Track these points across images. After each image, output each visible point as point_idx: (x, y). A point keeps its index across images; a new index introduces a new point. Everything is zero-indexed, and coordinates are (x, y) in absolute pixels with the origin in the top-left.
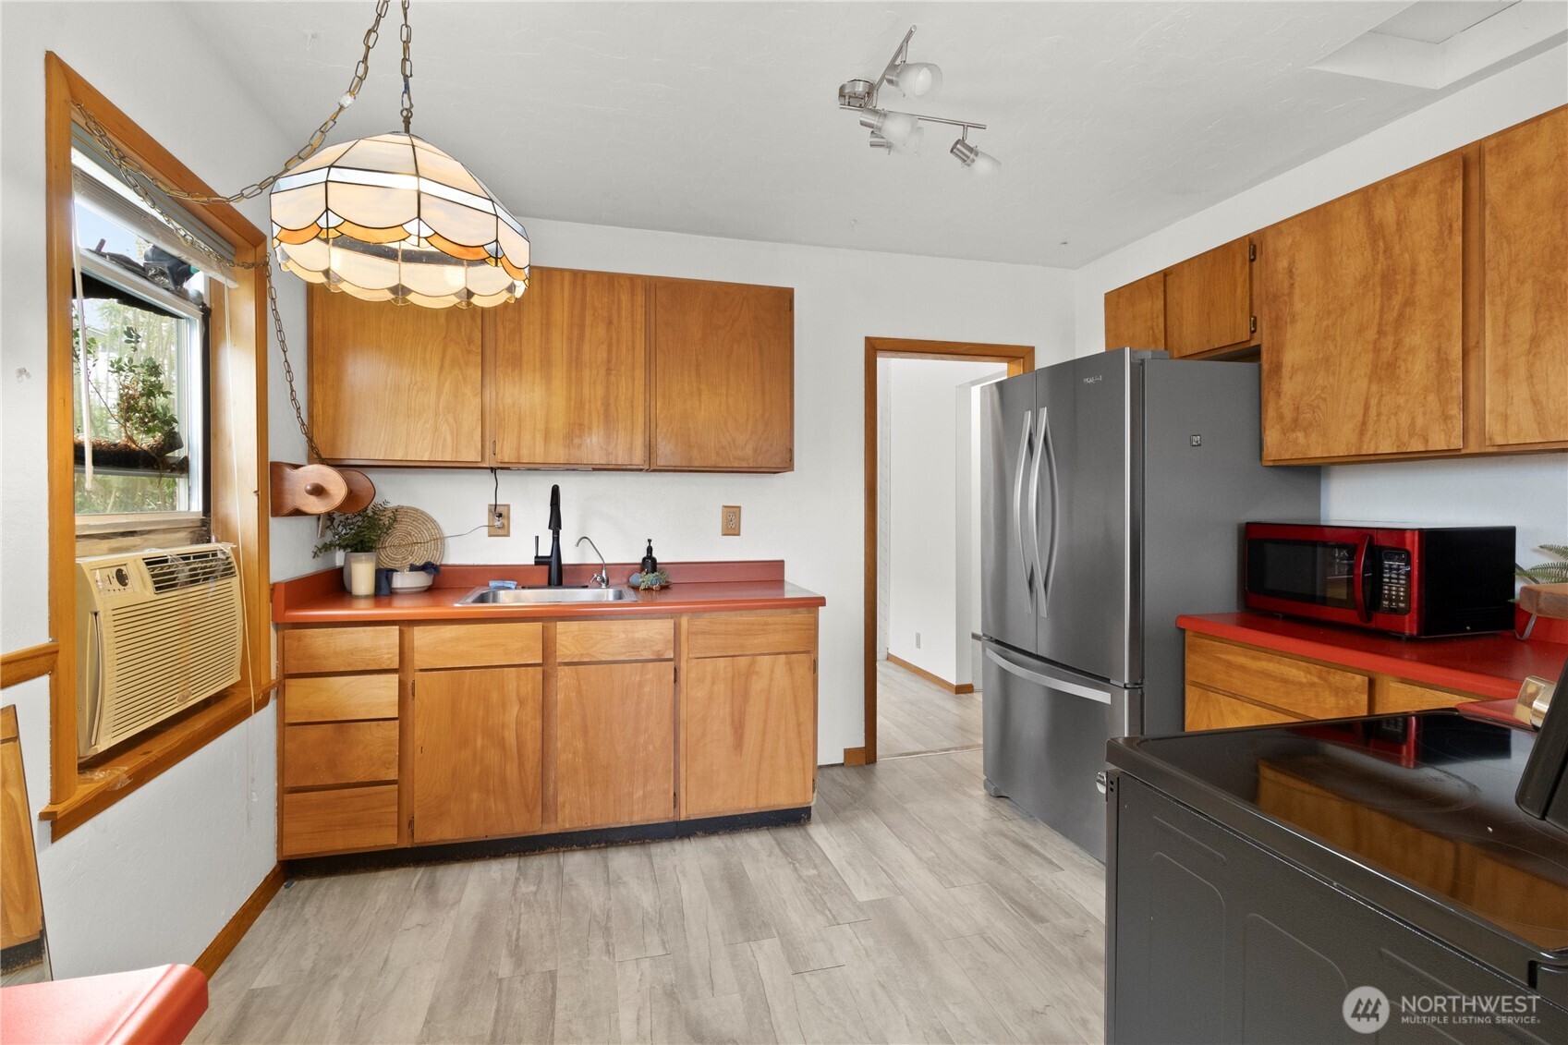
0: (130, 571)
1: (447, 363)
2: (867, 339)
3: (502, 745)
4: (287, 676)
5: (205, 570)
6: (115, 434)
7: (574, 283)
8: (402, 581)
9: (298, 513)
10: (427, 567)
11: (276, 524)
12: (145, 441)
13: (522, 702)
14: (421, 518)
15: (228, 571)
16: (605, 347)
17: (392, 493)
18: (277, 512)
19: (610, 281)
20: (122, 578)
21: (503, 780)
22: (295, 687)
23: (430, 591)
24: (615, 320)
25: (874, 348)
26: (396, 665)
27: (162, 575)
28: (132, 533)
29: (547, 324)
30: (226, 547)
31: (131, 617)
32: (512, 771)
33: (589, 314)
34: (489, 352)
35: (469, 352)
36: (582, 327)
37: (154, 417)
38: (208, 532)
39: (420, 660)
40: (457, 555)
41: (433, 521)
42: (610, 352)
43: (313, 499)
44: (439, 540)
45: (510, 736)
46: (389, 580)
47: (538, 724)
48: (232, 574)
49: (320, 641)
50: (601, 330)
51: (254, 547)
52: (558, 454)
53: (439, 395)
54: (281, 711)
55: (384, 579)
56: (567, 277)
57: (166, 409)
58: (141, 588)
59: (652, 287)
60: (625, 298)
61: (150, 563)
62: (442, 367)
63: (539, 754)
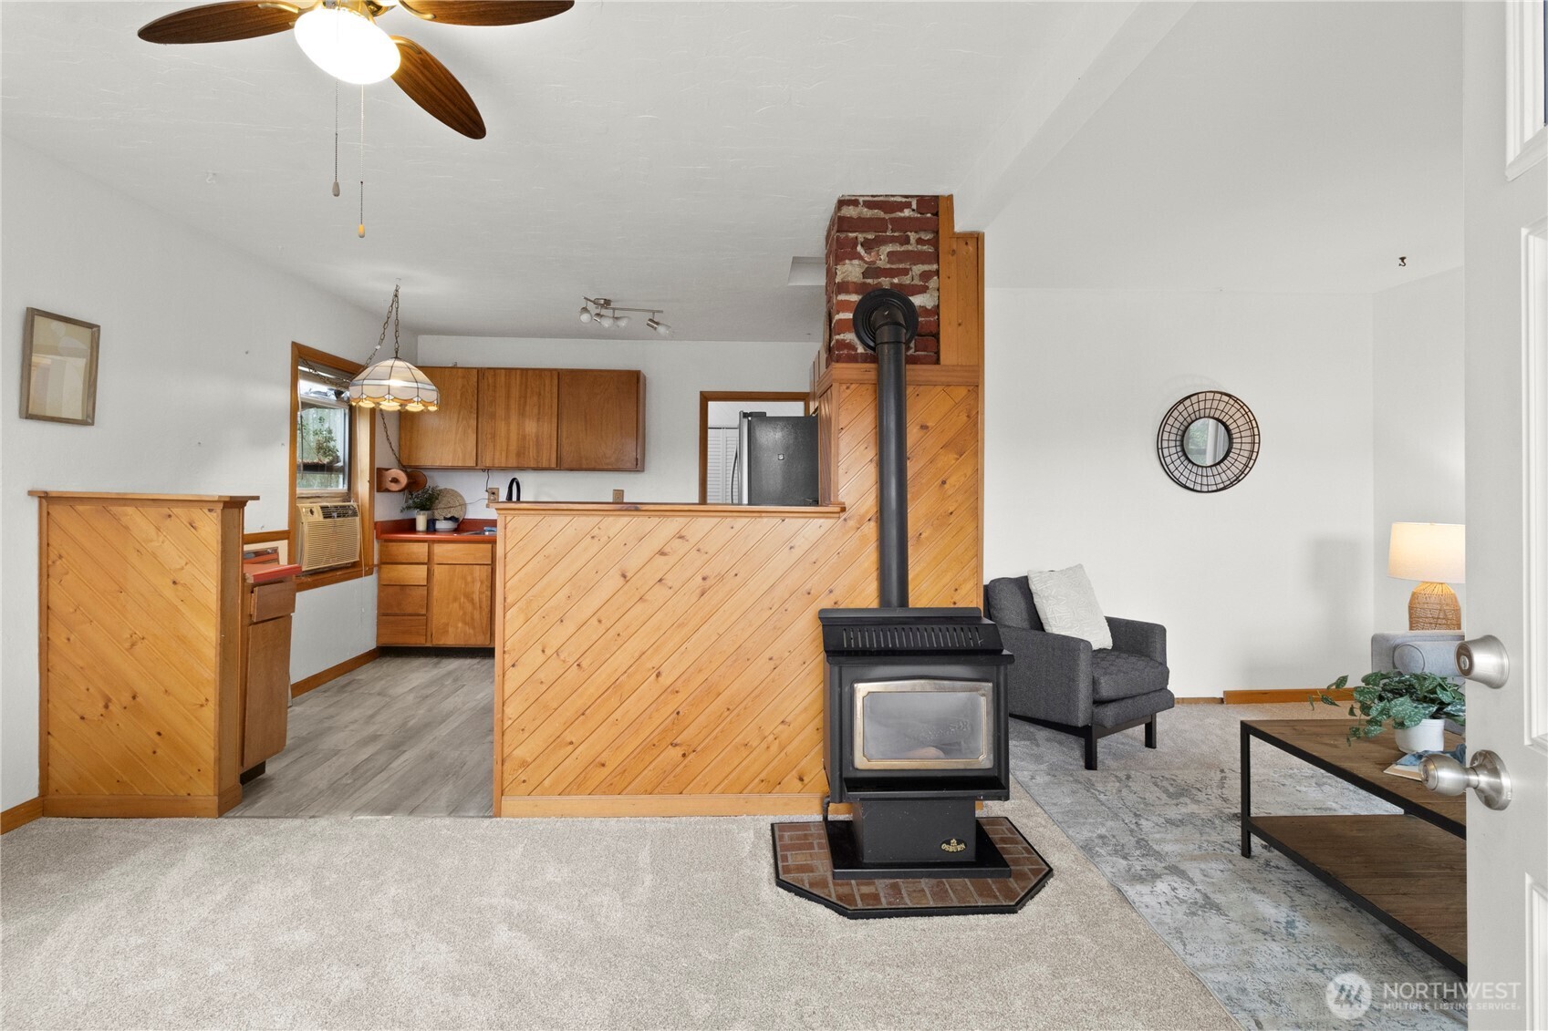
0: (314, 510)
1: (460, 419)
2: (701, 393)
3: (472, 601)
4: (382, 563)
5: (344, 512)
6: (313, 458)
7: (522, 375)
8: (441, 525)
9: (388, 491)
10: (452, 519)
11: (378, 496)
12: (326, 461)
13: (482, 582)
14: (455, 494)
15: (355, 514)
16: (537, 407)
17: (440, 482)
18: (379, 490)
19: (539, 373)
20: (312, 512)
21: (472, 619)
22: (386, 568)
23: (456, 530)
24: (542, 392)
25: (705, 398)
26: (426, 561)
27: (327, 513)
28: (319, 497)
29: (508, 397)
30: (355, 505)
31: (315, 526)
32: (477, 615)
33: (529, 391)
34: (480, 413)
35: (471, 412)
36: (525, 397)
37: (330, 450)
38: (350, 497)
39: (436, 559)
40: (472, 514)
41: (461, 496)
42: (539, 410)
43: (393, 484)
44: (464, 505)
45: (476, 597)
46: (434, 524)
47: (489, 593)
48: (357, 516)
49: (394, 547)
50: (535, 399)
51: (367, 504)
52: (512, 462)
53: (456, 434)
54: (379, 579)
55: (431, 524)
56: (518, 372)
57: (334, 447)
58: (318, 516)
59: (559, 375)
60: (547, 382)
61: (322, 508)
62: (458, 421)
63: (489, 608)
